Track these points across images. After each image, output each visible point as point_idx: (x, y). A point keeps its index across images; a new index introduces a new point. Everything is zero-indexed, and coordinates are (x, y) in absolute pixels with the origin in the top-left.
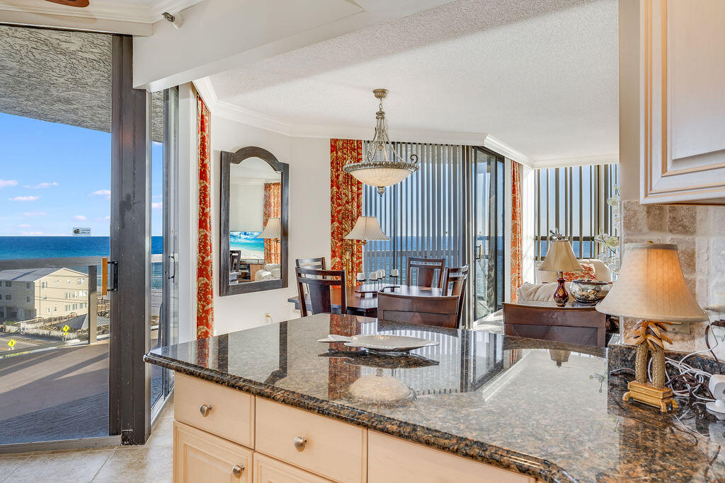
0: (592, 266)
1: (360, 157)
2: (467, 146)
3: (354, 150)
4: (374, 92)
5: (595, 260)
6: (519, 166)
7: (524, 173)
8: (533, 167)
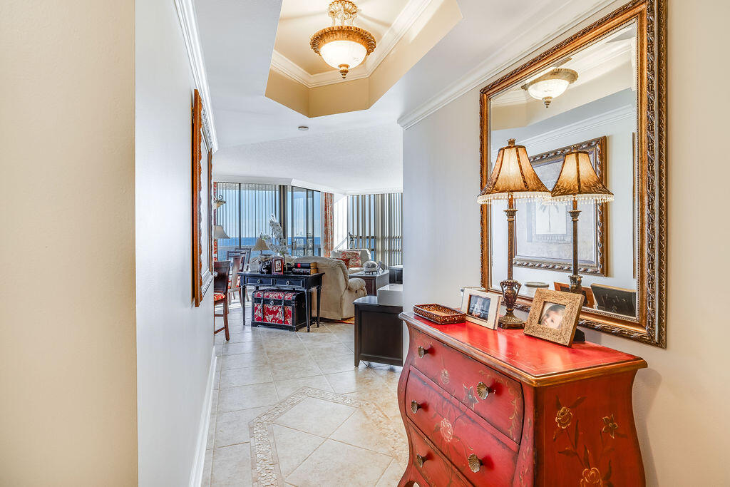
0: (360, 253)
6: (331, 194)
7: (335, 198)
8: (345, 194)
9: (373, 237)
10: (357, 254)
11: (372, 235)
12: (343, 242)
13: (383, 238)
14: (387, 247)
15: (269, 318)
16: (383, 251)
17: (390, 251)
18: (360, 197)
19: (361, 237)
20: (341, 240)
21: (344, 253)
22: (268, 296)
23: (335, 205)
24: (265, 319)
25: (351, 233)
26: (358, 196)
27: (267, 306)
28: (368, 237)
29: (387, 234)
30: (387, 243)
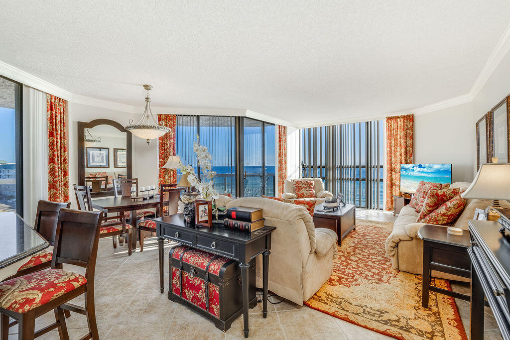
0: (313, 182)
1: (174, 124)
2: (239, 117)
3: (171, 120)
4: (144, 86)
5: (315, 179)
6: (284, 127)
7: (288, 131)
8: (297, 128)
9: (324, 167)
10: (311, 184)
11: (324, 164)
12: (295, 171)
13: (334, 167)
14: (338, 176)
15: (190, 293)
16: (334, 179)
17: (342, 180)
18: (312, 130)
19: (312, 167)
20: (293, 169)
21: (297, 182)
22: (187, 260)
23: (289, 137)
24: (184, 294)
25: (304, 163)
26: (309, 129)
27: (186, 275)
28: (319, 167)
29: (338, 164)
30: (338, 172)
